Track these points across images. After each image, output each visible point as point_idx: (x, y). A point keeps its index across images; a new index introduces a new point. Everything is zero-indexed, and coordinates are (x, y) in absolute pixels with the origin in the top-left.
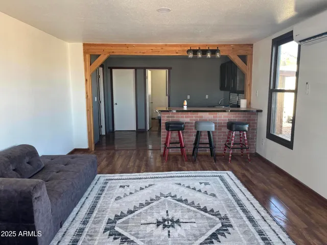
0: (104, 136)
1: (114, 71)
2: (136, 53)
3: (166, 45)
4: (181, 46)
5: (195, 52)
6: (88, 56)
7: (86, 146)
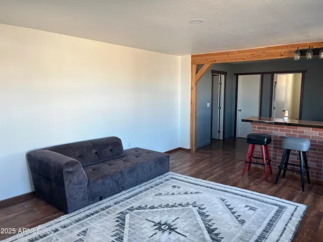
0: (221, 140)
1: (240, 77)
2: (236, 59)
3: (269, 48)
4: (287, 47)
5: (303, 53)
6: (195, 66)
7: (188, 147)
